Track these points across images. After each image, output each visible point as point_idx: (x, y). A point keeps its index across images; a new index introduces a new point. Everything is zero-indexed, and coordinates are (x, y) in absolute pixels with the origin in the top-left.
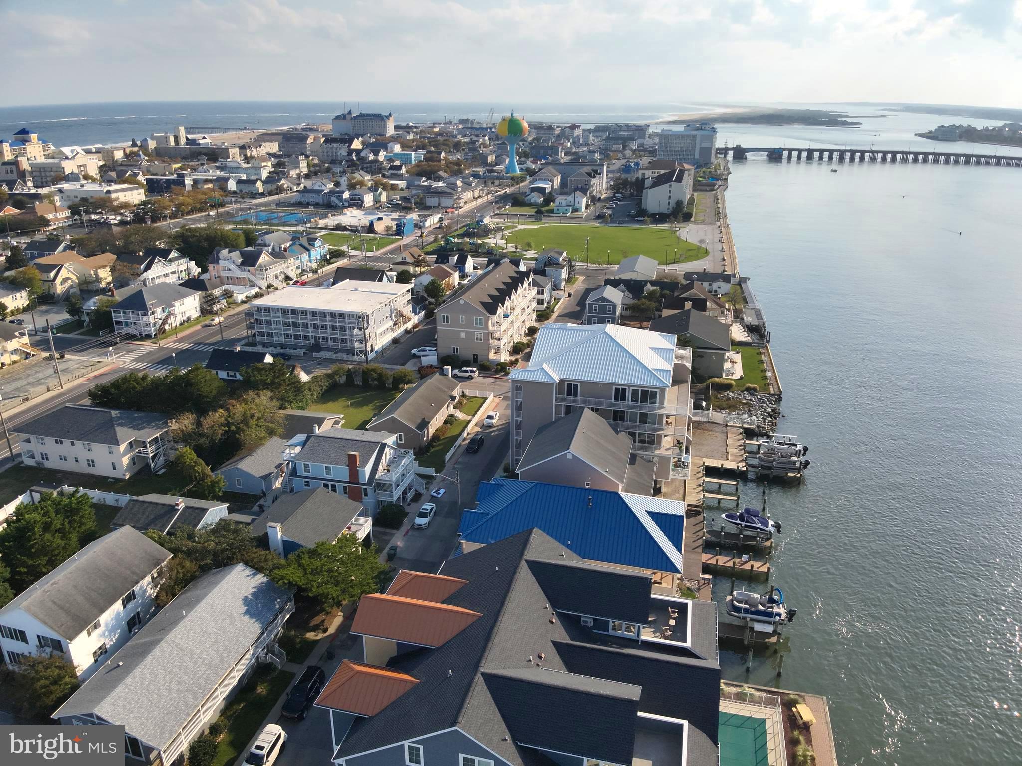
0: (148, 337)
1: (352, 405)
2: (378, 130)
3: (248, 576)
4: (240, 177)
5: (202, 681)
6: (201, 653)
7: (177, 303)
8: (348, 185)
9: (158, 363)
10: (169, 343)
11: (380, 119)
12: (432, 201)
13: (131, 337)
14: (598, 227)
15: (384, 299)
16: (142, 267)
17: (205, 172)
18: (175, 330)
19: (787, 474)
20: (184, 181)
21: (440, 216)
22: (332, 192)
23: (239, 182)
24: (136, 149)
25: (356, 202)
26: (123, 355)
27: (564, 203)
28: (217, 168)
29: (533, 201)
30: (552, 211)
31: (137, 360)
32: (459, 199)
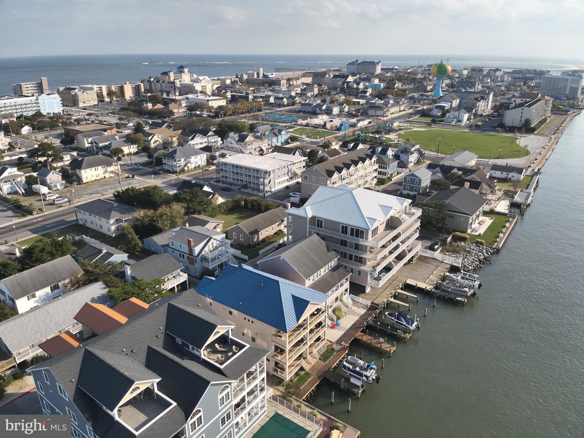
0: (176, 172)
1: (238, 218)
2: (371, 71)
3: (101, 288)
4: (279, 96)
5: (49, 330)
6: (56, 317)
7: (193, 157)
8: (330, 102)
9: (171, 185)
10: (183, 177)
11: (373, 64)
12: (371, 112)
13: (169, 172)
14: (467, 132)
15: (284, 164)
16: (190, 138)
17: (263, 92)
18: (188, 171)
19: (456, 298)
20: (248, 96)
21: (370, 120)
22: (317, 105)
23: (276, 98)
24: (237, 79)
25: (328, 112)
26: (159, 180)
27: (452, 116)
28: (270, 90)
29: (434, 114)
30: (443, 121)
31: (163, 183)
32: (388, 111)
